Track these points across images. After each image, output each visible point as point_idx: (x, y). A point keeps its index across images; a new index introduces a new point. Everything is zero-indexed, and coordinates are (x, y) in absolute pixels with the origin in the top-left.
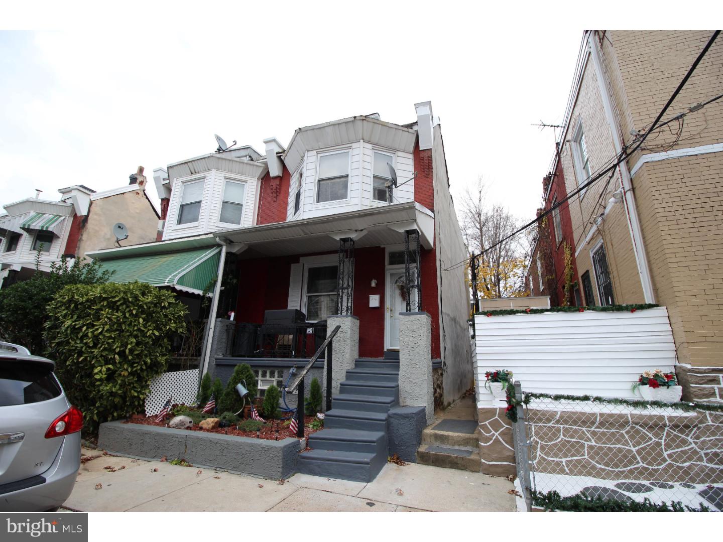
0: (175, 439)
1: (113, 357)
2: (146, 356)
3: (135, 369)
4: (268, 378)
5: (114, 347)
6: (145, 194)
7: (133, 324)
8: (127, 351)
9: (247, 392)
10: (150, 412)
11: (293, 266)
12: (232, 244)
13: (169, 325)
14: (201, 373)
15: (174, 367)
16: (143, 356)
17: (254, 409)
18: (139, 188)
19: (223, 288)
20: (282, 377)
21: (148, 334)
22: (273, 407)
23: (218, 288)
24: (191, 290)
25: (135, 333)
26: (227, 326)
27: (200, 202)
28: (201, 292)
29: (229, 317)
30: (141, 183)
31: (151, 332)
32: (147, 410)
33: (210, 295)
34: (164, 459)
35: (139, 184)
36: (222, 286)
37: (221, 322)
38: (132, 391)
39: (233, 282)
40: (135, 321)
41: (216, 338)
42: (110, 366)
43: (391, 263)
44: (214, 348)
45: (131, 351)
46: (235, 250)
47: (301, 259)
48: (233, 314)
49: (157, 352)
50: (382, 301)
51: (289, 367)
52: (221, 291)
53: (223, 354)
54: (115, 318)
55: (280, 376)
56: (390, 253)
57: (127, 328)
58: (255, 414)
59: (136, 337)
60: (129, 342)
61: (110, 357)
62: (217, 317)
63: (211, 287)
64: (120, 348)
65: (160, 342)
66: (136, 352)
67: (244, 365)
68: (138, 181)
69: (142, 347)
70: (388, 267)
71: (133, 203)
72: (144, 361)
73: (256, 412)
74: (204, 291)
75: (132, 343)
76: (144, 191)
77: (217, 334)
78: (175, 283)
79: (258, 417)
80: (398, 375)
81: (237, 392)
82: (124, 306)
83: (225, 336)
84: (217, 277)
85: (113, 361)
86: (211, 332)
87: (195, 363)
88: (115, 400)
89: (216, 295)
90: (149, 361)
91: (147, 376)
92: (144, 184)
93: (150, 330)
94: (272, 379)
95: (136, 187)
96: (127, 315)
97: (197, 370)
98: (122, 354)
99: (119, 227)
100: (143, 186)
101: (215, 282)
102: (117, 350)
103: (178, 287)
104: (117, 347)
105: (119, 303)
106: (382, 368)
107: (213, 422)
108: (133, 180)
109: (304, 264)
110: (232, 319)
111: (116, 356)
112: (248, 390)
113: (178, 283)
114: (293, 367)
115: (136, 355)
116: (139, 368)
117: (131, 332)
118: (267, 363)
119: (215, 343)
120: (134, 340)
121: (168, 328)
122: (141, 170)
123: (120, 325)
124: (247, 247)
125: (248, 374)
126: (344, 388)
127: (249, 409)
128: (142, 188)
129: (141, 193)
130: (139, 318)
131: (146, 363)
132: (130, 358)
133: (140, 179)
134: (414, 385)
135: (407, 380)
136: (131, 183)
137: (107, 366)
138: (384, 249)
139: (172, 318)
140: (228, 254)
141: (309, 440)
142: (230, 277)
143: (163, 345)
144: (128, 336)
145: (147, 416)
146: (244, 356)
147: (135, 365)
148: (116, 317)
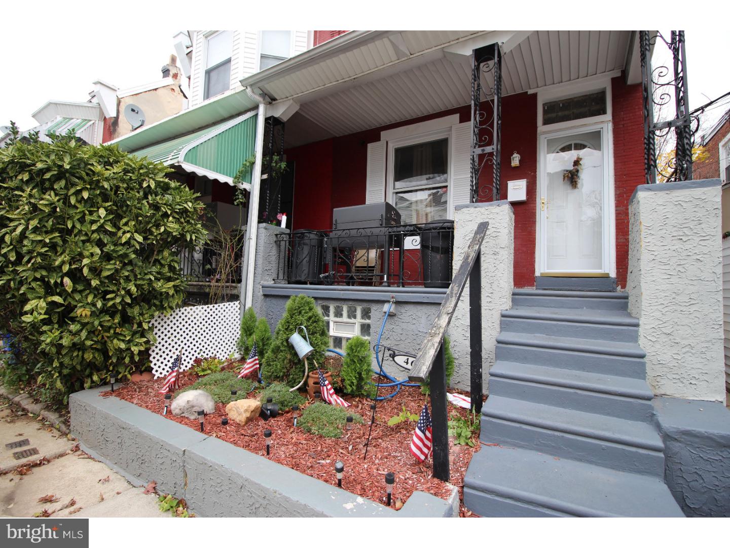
0: (166, 453)
1: (59, 281)
2: (127, 279)
3: (111, 303)
4: (345, 318)
5: (57, 263)
6: (182, 91)
7: (88, 218)
8: (86, 271)
9: (311, 348)
10: (160, 370)
11: (370, 146)
12: (274, 102)
13: (165, 225)
14: (243, 307)
16: (122, 281)
17: (327, 382)
18: (173, 83)
19: (265, 176)
20: (369, 318)
21: (124, 240)
22: (360, 379)
23: (257, 175)
24: (212, 175)
25: (95, 236)
26: (276, 235)
27: (228, 61)
28: (230, 181)
29: (279, 223)
30: (175, 76)
31: (128, 235)
32: (156, 368)
33: (245, 186)
34: (150, 486)
35: (173, 77)
36: (263, 173)
37: (266, 229)
38: (115, 341)
39: (280, 166)
40: (91, 213)
41: (261, 254)
42: (57, 299)
43: (546, 122)
44: (259, 270)
45: (95, 271)
46: (279, 112)
47: (383, 133)
48: (284, 219)
49: (151, 273)
50: (531, 190)
51: (384, 302)
52: (263, 182)
53: (274, 280)
54: (46, 205)
55: (366, 314)
56: (544, 105)
57: (78, 226)
58: (328, 391)
59: (100, 244)
60: (86, 253)
61: (52, 281)
62: (259, 222)
63: (246, 173)
64: (70, 265)
65: (155, 257)
66: (106, 273)
67: (302, 299)
68: (171, 73)
69: (115, 264)
70: (541, 128)
71: (169, 102)
72: (124, 289)
73: (329, 387)
74: (235, 178)
75: (92, 255)
76: (180, 86)
77: (261, 249)
78: (181, 158)
79: (335, 396)
80: (637, 325)
81: (291, 347)
82: (63, 183)
83: (274, 252)
84: (254, 156)
85: (58, 289)
86: (253, 243)
87: (235, 292)
88: (86, 356)
89: (254, 187)
90: (133, 289)
91: (142, 314)
92: (178, 77)
93: (128, 232)
94: (353, 320)
95: (169, 81)
96: (73, 200)
97: (237, 303)
98: (75, 275)
99: (133, 110)
100: (177, 80)
101: (253, 164)
102: (66, 268)
103: (188, 167)
104: (63, 263)
105: (47, 176)
107: (246, 411)
108: (166, 72)
109: (387, 142)
110: (283, 225)
111: (67, 280)
112: (311, 344)
113: (187, 158)
114: (389, 302)
115: (107, 277)
116: (118, 300)
117: (86, 234)
118: (341, 295)
119: (260, 262)
120: (97, 251)
121: (162, 229)
122: (173, 60)
123: (62, 219)
124: (296, 108)
125: (310, 314)
126: (504, 348)
127: (316, 380)
128: (176, 82)
129: (177, 89)
130: (98, 208)
131: (129, 292)
132: (95, 283)
133: (173, 71)
134: (684, 350)
135: (664, 338)
136: (163, 77)
137: (50, 299)
138: (535, 96)
139: (169, 212)
140: (271, 122)
141: (465, 489)
142: (276, 158)
143: (163, 262)
144: (84, 242)
145: (155, 378)
146: (305, 283)
147: (108, 296)
148: (47, 203)
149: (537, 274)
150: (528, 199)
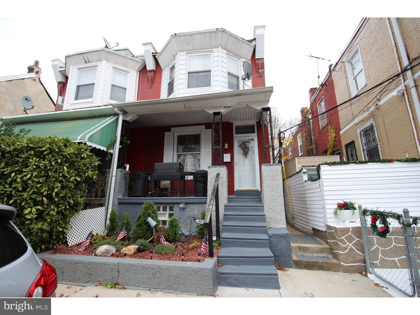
0: (107, 266)
1: (41, 199)
2: (69, 198)
3: (60, 209)
4: (161, 212)
5: (42, 191)
6: (40, 81)
7: (58, 171)
8: (54, 194)
9: (156, 223)
10: (71, 242)
11: (166, 133)
12: (126, 114)
13: (87, 173)
14: (106, 209)
15: (88, 206)
16: (67, 198)
17: (163, 236)
18: (35, 76)
19: (121, 146)
20: (173, 210)
21: (71, 180)
22: (175, 234)
23: (118, 146)
24: (98, 147)
25: (60, 178)
26: (125, 174)
27: (94, 84)
28: (104, 149)
29: (125, 168)
30: (37, 73)
31: (73, 178)
32: (69, 241)
33: (111, 151)
34: (98, 283)
35: (36, 73)
36: (120, 145)
37: (120, 171)
38: (58, 227)
39: (127, 142)
40: (60, 169)
41: (118, 183)
42: (39, 207)
43: (236, 133)
44: (117, 191)
45: (57, 194)
46: (129, 118)
47: (172, 129)
48: (128, 166)
49: (78, 194)
50: (232, 158)
51: (179, 203)
52: (120, 149)
53: (123, 195)
54: (43, 166)
55: (171, 209)
56: (235, 127)
57: (53, 174)
58: (163, 240)
59: (61, 182)
60: (55, 186)
61: (38, 199)
62: (117, 168)
63: (112, 145)
64: (47, 192)
65: (79, 187)
66: (61, 195)
67: (150, 203)
68: (35, 71)
69: (66, 191)
70: (235, 135)
71: (31, 87)
72: (68, 202)
73: (164, 238)
74: (107, 148)
75: (57, 187)
76: (39, 79)
77: (118, 180)
78: (86, 140)
79: (165, 242)
80: (263, 206)
81: (148, 224)
82: (50, 156)
83: (123, 182)
84: (116, 137)
85: (42, 203)
86: (114, 178)
87: (101, 202)
88: (43, 235)
89: (116, 152)
90: (72, 202)
91: (70, 214)
92: (39, 73)
93: (73, 176)
94: (165, 212)
95: (33, 75)
96: (53, 163)
97: (104, 208)
98: (49, 197)
99: (26, 99)
100: (38, 75)
101: (115, 141)
102: (45, 193)
103: (89, 144)
104: (45, 191)
105: (45, 153)
106: (248, 202)
107: (134, 249)
108: (31, 70)
109: (174, 132)
110: (127, 169)
111: (44, 198)
113: (88, 140)
114: (182, 203)
115: (62, 197)
116: (63, 207)
117: (56, 178)
118: (161, 201)
119: (117, 187)
120: (59, 185)
121: (87, 175)
122: (37, 63)
123: (47, 172)
124: (137, 117)
125: (153, 210)
126: (227, 217)
127: (157, 236)
128: (38, 76)
129: (37, 80)
130: (63, 166)
131: (69, 204)
132: (56, 199)
133: (36, 70)
134: (276, 213)
135: (270, 210)
136: (28, 72)
137: (36, 208)
138: (232, 123)
139: (90, 167)
140: (124, 122)
141: (219, 258)
142: (125, 138)
143: (82, 189)
144: (54, 181)
145: (69, 246)
146: (141, 197)
147: (60, 206)
148: (43, 164)
149: (235, 190)
150: (231, 161)
